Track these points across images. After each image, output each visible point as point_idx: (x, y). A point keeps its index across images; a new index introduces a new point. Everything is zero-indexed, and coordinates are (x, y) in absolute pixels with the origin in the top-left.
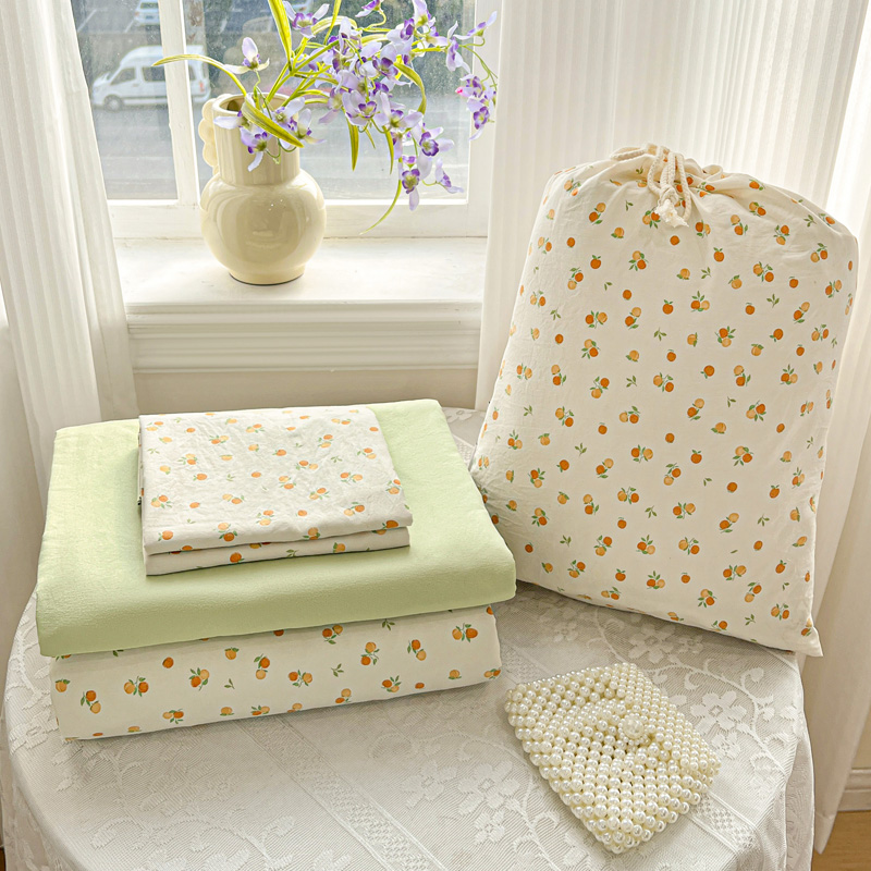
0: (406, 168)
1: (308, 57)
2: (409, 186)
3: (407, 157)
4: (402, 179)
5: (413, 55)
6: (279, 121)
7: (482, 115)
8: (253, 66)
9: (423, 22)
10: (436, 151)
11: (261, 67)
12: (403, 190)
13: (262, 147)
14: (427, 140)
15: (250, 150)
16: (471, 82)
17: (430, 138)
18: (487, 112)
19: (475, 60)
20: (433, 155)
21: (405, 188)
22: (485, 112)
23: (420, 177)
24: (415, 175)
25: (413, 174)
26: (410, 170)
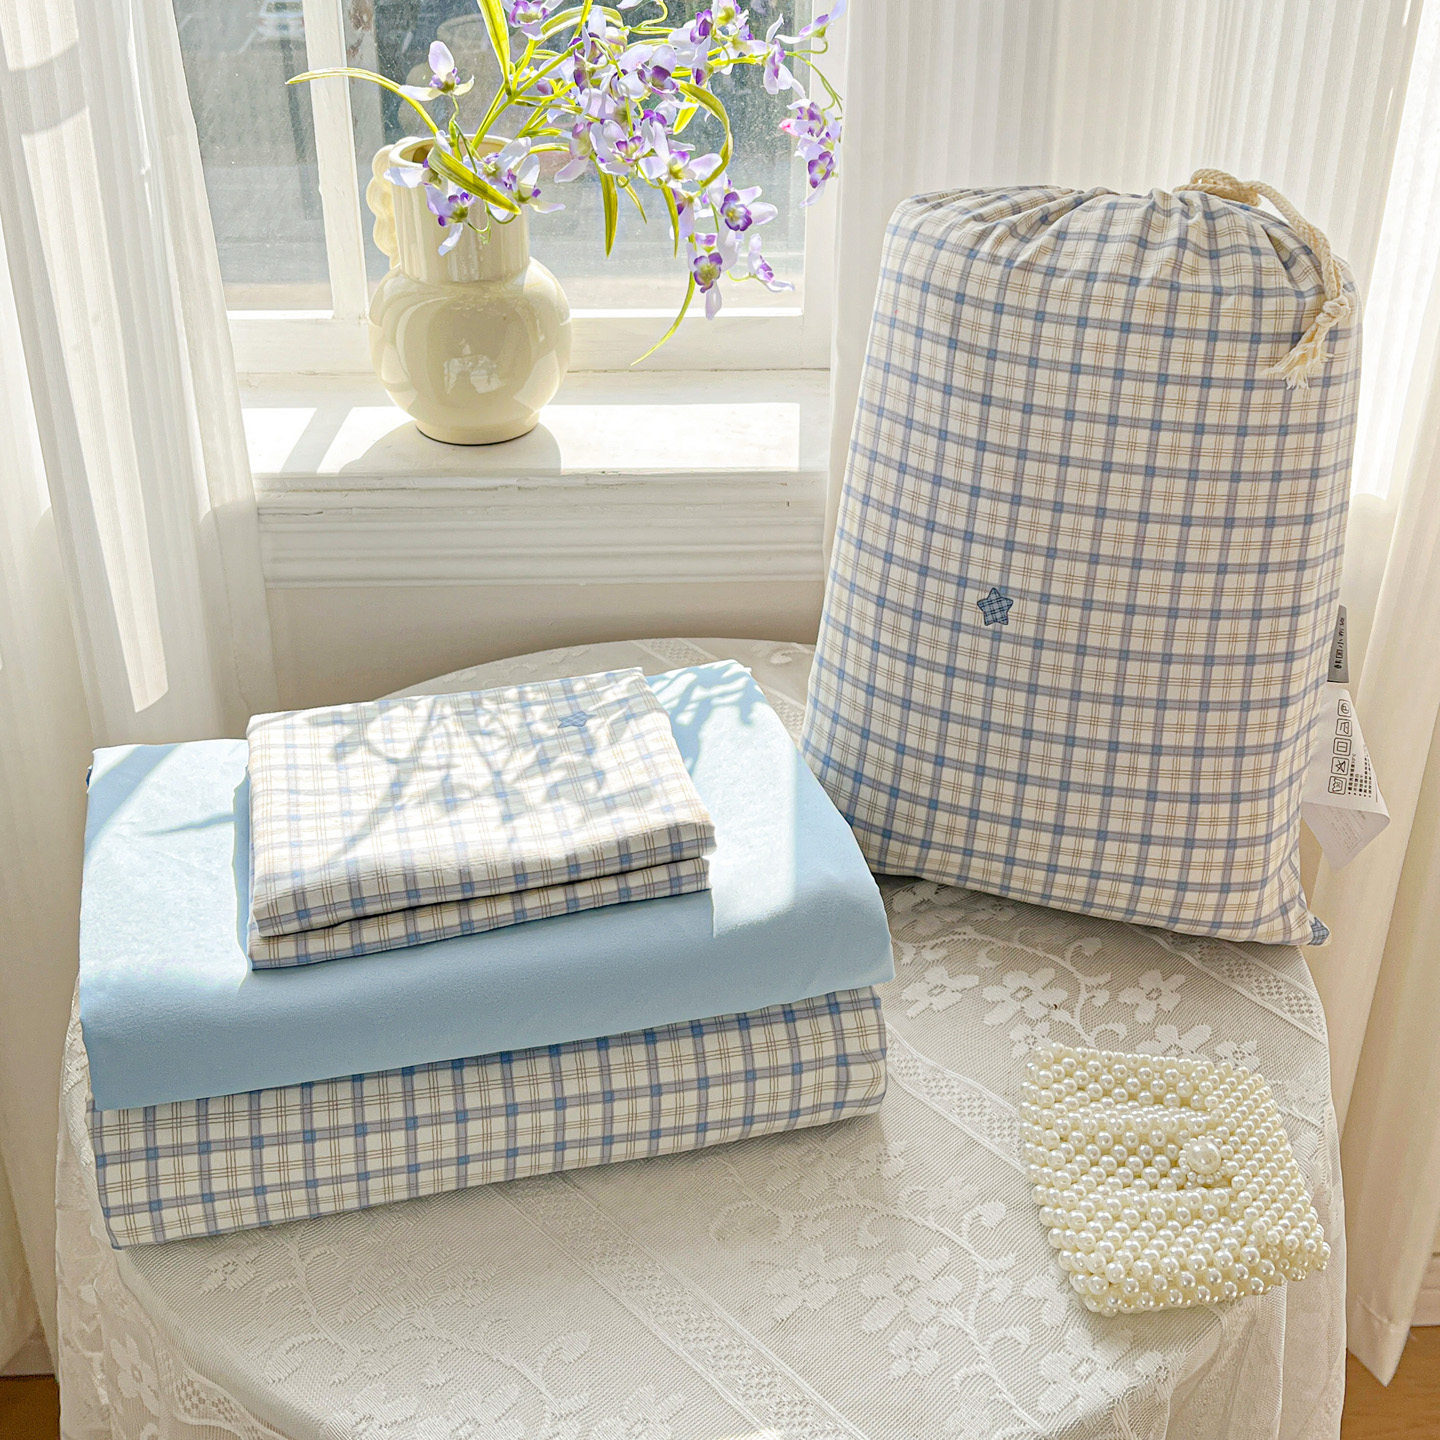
0: (702, 251)
1: (534, 73)
2: (704, 280)
3: (703, 236)
4: (695, 269)
5: (711, 70)
6: (488, 175)
7: (822, 166)
8: (447, 87)
9: (728, 18)
10: (749, 222)
11: (461, 90)
12: (698, 287)
13: (462, 215)
14: (733, 205)
15: (441, 221)
16: (805, 112)
17: (738, 203)
18: (831, 161)
19: (813, 77)
20: (743, 229)
21: (699, 283)
22: (828, 160)
23: (722, 266)
24: (714, 263)
25: (711, 261)
26: (707, 255)
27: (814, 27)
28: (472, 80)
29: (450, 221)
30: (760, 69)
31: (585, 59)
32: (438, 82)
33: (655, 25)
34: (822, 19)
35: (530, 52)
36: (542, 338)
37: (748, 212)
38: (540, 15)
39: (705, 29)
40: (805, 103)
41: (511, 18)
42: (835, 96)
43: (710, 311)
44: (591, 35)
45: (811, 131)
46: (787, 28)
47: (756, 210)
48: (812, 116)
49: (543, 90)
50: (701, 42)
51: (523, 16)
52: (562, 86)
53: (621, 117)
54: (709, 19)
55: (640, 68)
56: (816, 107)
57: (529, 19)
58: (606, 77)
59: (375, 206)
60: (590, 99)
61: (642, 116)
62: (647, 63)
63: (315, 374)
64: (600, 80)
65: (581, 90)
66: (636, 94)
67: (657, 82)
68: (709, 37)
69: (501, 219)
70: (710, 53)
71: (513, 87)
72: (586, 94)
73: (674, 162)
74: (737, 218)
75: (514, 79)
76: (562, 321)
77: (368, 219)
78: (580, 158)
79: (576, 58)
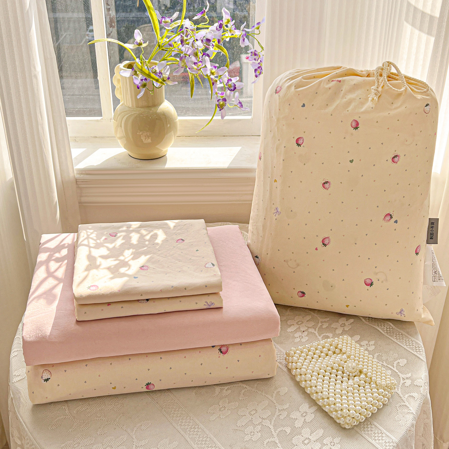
1: (168, 40)
2: (221, 107)
3: (220, 92)
4: (217, 103)
5: (223, 39)
6: (153, 73)
7: (259, 70)
8: (140, 44)
9: (228, 22)
10: (235, 88)
11: (144, 45)
13: (144, 86)
14: (230, 83)
15: (138, 88)
16: (253, 53)
17: (232, 82)
18: (262, 68)
19: (256, 42)
20: (233, 90)
21: (219, 108)
22: (261, 69)
23: (226, 102)
24: (224, 101)
25: (223, 101)
26: (221, 98)
27: (256, 26)
28: (148, 42)
29: (141, 88)
30: (239, 39)
31: (184, 36)
32: (137, 43)
33: (205, 24)
34: (258, 24)
35: (166, 33)
36: (169, 126)
37: (235, 85)
38: (170, 21)
39: (221, 26)
40: (253, 50)
41: (160, 22)
42: (262, 48)
43: (222, 117)
44: (186, 28)
45: (255, 59)
46: (248, 26)
47: (237, 85)
48: (255, 55)
49: (170, 45)
50: (219, 30)
51: (164, 22)
52: (176, 44)
53: (196, 55)
54: (222, 23)
55: (202, 39)
56: (257, 51)
57: (166, 22)
58: (191, 41)
59: (115, 83)
60: (185, 49)
61: (202, 54)
62: (204, 37)
63: (97, 137)
64: (189, 42)
65: (183, 46)
66: (200, 47)
67: (207, 43)
68: (222, 28)
69: (157, 87)
70: (222, 34)
71: (161, 44)
72: (184, 47)
73: (212, 69)
74: (231, 87)
75: (161, 42)
76: (175, 120)
77: (113, 88)
78: (182, 67)
79: (181, 36)
